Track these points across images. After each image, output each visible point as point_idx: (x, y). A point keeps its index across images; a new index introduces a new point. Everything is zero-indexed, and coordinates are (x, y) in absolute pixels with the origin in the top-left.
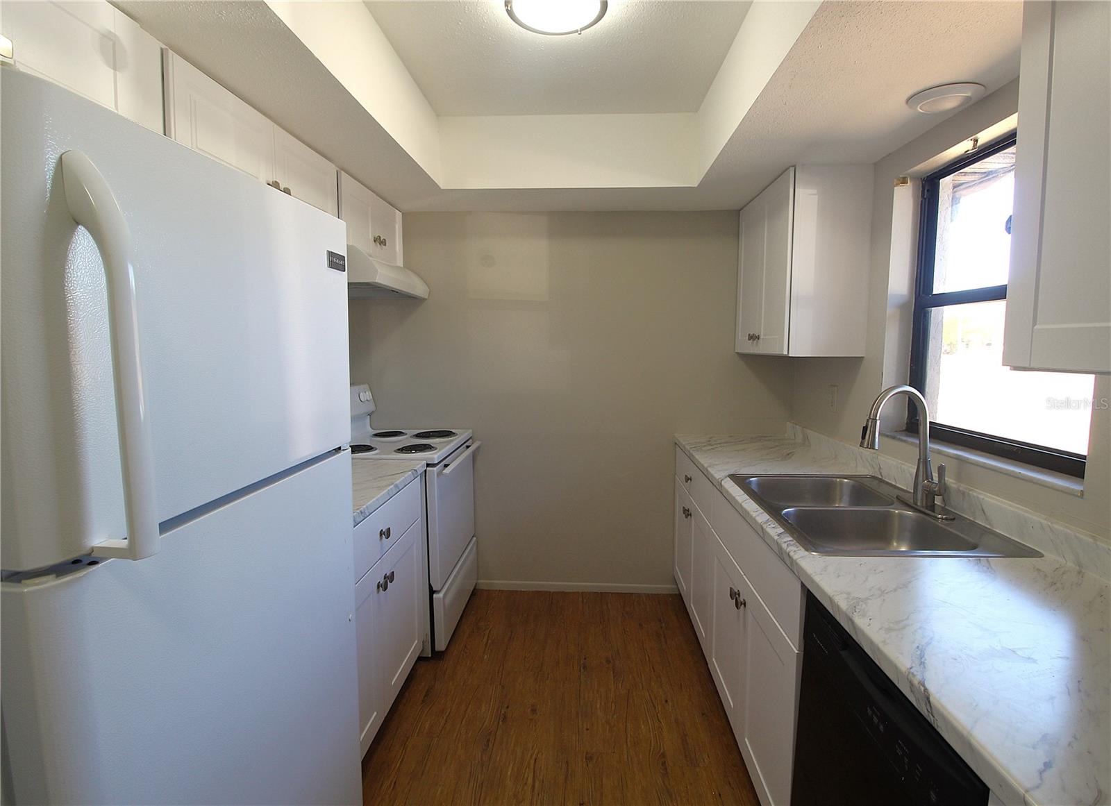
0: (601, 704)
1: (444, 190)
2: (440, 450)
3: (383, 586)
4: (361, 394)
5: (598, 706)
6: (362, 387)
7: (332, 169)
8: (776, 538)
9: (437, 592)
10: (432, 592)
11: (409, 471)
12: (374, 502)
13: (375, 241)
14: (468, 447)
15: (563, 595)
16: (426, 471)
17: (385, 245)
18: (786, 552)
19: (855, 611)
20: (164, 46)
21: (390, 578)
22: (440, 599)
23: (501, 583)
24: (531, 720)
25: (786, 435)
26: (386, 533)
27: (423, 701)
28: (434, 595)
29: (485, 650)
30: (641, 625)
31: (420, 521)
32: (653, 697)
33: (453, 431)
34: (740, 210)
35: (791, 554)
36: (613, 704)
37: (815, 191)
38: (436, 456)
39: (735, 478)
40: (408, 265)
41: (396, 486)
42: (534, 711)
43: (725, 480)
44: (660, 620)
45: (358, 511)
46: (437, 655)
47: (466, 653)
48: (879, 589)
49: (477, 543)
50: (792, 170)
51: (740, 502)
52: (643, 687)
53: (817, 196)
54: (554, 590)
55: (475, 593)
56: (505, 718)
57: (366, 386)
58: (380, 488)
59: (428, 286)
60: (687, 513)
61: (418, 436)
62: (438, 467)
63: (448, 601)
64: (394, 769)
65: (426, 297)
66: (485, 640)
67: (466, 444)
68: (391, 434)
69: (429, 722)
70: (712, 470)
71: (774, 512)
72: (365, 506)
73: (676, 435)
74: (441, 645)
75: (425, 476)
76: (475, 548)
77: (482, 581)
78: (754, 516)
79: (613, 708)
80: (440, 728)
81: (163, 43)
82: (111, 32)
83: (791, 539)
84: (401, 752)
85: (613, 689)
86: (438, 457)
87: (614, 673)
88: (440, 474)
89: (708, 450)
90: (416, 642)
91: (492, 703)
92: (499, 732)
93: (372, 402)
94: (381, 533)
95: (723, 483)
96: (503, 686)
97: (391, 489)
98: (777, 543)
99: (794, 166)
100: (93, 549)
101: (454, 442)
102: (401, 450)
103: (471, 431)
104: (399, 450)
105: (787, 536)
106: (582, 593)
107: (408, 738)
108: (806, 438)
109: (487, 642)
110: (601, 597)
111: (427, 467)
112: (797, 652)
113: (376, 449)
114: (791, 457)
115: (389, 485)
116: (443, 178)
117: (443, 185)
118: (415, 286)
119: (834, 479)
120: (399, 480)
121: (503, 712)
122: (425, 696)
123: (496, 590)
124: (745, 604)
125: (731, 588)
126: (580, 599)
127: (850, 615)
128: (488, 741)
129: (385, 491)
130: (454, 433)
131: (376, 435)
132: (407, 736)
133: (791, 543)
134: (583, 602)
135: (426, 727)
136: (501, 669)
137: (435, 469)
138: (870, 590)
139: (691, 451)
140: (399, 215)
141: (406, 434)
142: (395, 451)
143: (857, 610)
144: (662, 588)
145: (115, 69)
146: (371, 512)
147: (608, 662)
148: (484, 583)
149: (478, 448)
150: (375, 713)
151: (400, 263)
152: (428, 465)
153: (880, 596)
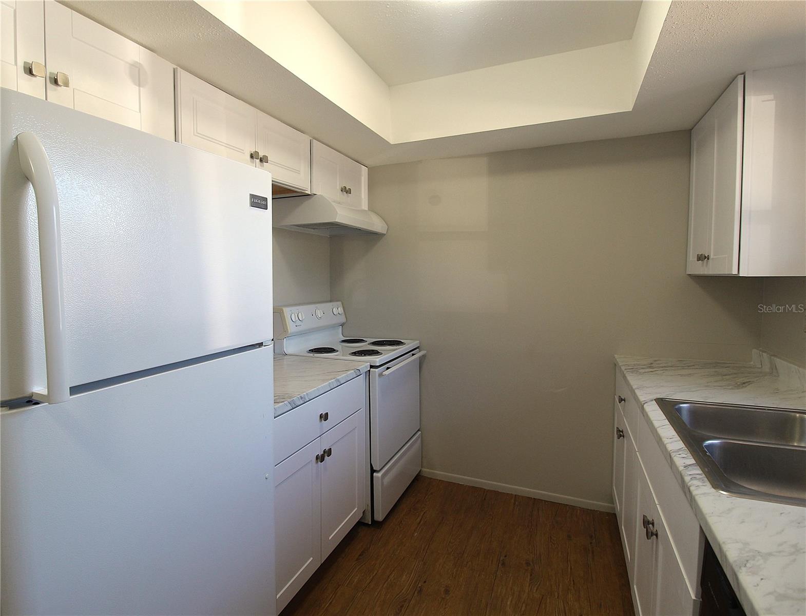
0: (511, 602)
1: (393, 145)
2: (384, 355)
3: (321, 458)
4: (334, 309)
5: (508, 603)
6: (335, 304)
7: (306, 139)
8: (681, 468)
9: (377, 471)
10: (373, 471)
11: (353, 370)
12: (314, 391)
13: (342, 191)
14: (413, 355)
15: (496, 494)
16: (369, 371)
17: (350, 193)
18: (687, 486)
19: (745, 566)
20: (175, 67)
21: (328, 452)
22: (378, 477)
23: (440, 474)
24: (443, 598)
25: (752, 363)
26: (324, 417)
27: (357, 560)
28: (375, 474)
29: (417, 528)
30: (569, 537)
31: (363, 412)
32: (567, 608)
33: (402, 341)
34: (691, 130)
35: (692, 488)
36: (524, 605)
37: (771, 97)
38: (377, 360)
39: (662, 403)
40: (371, 208)
41: (338, 380)
42: (447, 591)
43: (649, 404)
44: (591, 537)
45: (298, 396)
46: (376, 524)
47: (400, 527)
48: (795, 546)
49: (422, 436)
50: (741, 78)
51: (656, 427)
52: (558, 597)
53: (774, 102)
54: (488, 489)
55: (418, 478)
56: (420, 591)
57: (339, 303)
58: (324, 381)
59: (387, 224)
60: (621, 434)
61: (374, 343)
62: (379, 369)
63: (387, 480)
64: (323, 608)
65: (385, 233)
66: (419, 519)
67: (412, 352)
68: (356, 341)
69: (358, 577)
70: (638, 392)
71: (693, 442)
72: (305, 393)
73: (616, 355)
74: (379, 517)
75: (369, 376)
76: (420, 440)
77: (425, 470)
78: (665, 443)
79: (523, 609)
80: (366, 585)
81: (175, 64)
82: (137, 62)
83: (700, 472)
84: (331, 595)
85: (527, 591)
86: (380, 361)
87: (531, 575)
88: (381, 375)
89: (648, 372)
90: (356, 509)
91: (412, 575)
92: (413, 602)
93: (344, 316)
94: (321, 416)
95: (644, 406)
96: (424, 563)
97: (332, 382)
98: (681, 475)
99: (744, 74)
100: (33, 393)
101: (401, 350)
102: (355, 354)
103: (418, 341)
104: (352, 353)
105: (695, 469)
106: (516, 495)
107: (339, 586)
108: (774, 367)
109: (420, 522)
110: (535, 503)
111: (370, 368)
112: (694, 598)
113: (338, 351)
114: (746, 387)
115: (332, 379)
116: (391, 136)
117: (392, 141)
118: (376, 224)
119: (793, 414)
120: (342, 377)
121: (420, 585)
122: (360, 555)
123: (437, 480)
124: (657, 535)
125: (644, 515)
126: (513, 501)
127: (736, 569)
128: (402, 607)
129: (327, 383)
130: (403, 343)
131: (344, 341)
132: (340, 584)
133: (698, 477)
134: (515, 504)
135: (355, 581)
136: (427, 548)
137: (377, 370)
138: (781, 545)
139: (625, 372)
140: (364, 170)
141: (366, 341)
142: (350, 354)
143: (748, 565)
144: (599, 504)
145: (139, 86)
146: (311, 398)
147: (528, 564)
148: (427, 471)
149: (424, 356)
150: (312, 558)
151: (365, 206)
152: (372, 367)
153: (791, 554)
